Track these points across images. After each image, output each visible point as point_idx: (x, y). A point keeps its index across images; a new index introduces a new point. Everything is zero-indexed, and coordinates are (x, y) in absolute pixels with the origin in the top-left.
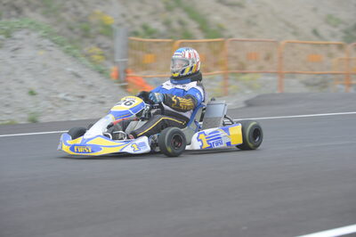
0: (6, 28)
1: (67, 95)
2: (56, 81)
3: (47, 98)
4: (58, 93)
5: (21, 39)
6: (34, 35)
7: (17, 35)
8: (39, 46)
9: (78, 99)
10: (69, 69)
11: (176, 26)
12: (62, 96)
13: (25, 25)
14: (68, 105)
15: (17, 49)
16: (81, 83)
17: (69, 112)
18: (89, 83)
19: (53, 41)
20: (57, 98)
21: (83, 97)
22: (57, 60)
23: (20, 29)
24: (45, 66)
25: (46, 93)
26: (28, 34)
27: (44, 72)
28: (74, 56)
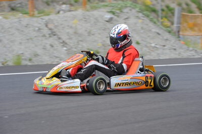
0: (119, 6)
1: (156, 45)
2: (149, 37)
3: (146, 46)
4: (151, 43)
5: (127, 13)
6: (134, 11)
7: (125, 10)
8: (137, 17)
9: (162, 47)
10: (154, 30)
11: (184, 6)
12: (153, 45)
13: (129, 5)
14: (157, 50)
15: (127, 18)
16: (161, 38)
17: (158, 54)
18: (165, 38)
19: (143, 14)
20: (151, 46)
21: (164, 46)
22: (147, 25)
23: (126, 7)
24: (142, 28)
25: (145, 43)
26: (130, 10)
27: (142, 31)
28: (155, 23)
